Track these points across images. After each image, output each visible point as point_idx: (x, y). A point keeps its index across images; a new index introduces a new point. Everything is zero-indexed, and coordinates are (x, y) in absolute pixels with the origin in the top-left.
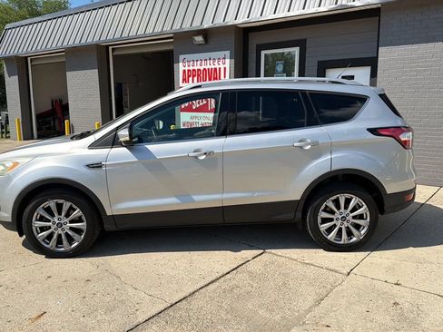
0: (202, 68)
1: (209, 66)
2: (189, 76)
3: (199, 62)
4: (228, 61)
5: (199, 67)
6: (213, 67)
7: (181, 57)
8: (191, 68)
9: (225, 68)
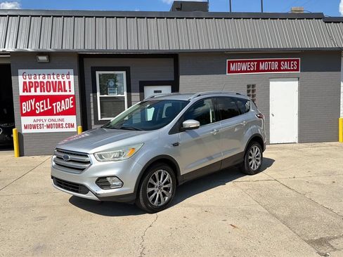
0: (45, 81)
1: (54, 79)
2: (30, 87)
3: (41, 76)
4: (72, 77)
5: (42, 80)
6: (58, 80)
7: (20, 71)
8: (33, 80)
9: (69, 82)
